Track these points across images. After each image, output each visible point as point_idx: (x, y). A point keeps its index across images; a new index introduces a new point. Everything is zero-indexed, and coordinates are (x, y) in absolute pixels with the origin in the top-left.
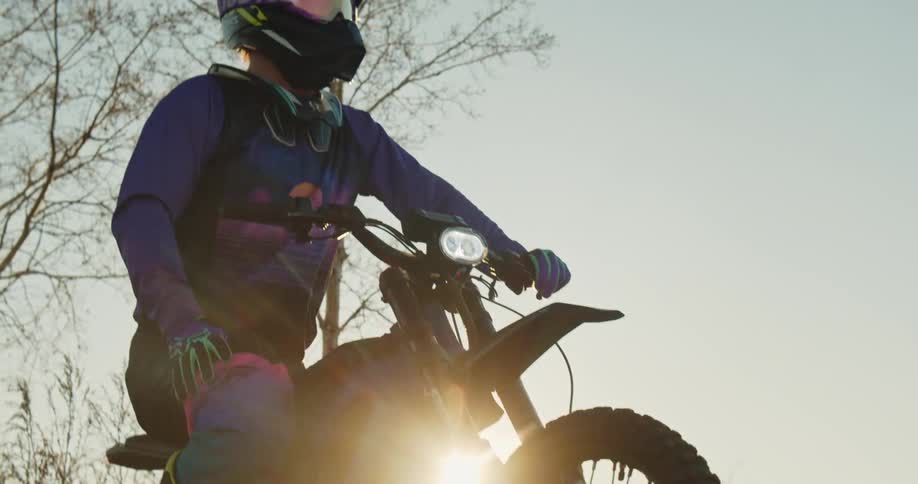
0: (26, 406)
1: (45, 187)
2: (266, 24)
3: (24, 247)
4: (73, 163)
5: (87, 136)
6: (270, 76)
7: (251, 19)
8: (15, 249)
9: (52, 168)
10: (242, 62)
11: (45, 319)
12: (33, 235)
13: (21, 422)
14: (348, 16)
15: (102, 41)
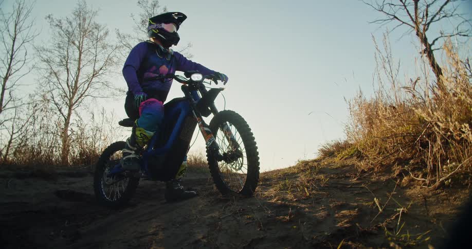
0: (93, 117)
1: (92, 79)
2: (158, 33)
3: (87, 90)
4: (98, 74)
5: (101, 69)
6: (158, 43)
7: (155, 32)
8: (86, 91)
9: (94, 75)
10: (152, 40)
11: (91, 105)
12: (89, 88)
13: (92, 120)
14: (176, 31)
15: (106, 50)
